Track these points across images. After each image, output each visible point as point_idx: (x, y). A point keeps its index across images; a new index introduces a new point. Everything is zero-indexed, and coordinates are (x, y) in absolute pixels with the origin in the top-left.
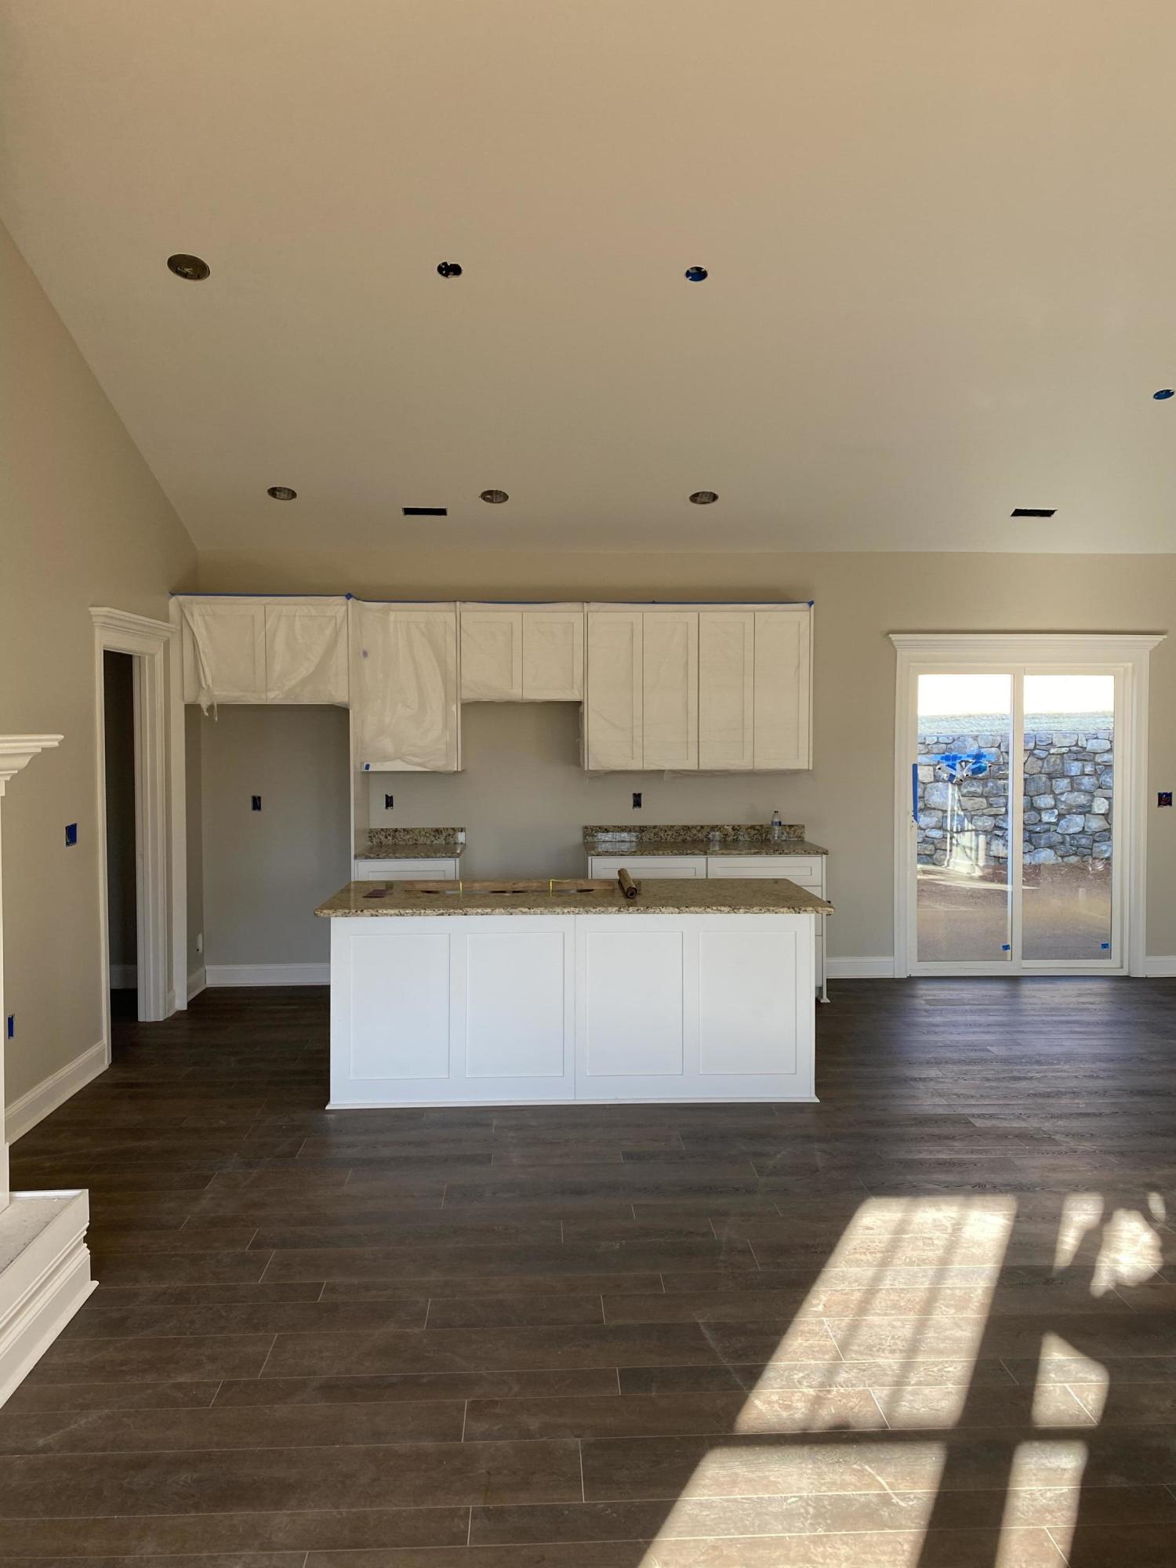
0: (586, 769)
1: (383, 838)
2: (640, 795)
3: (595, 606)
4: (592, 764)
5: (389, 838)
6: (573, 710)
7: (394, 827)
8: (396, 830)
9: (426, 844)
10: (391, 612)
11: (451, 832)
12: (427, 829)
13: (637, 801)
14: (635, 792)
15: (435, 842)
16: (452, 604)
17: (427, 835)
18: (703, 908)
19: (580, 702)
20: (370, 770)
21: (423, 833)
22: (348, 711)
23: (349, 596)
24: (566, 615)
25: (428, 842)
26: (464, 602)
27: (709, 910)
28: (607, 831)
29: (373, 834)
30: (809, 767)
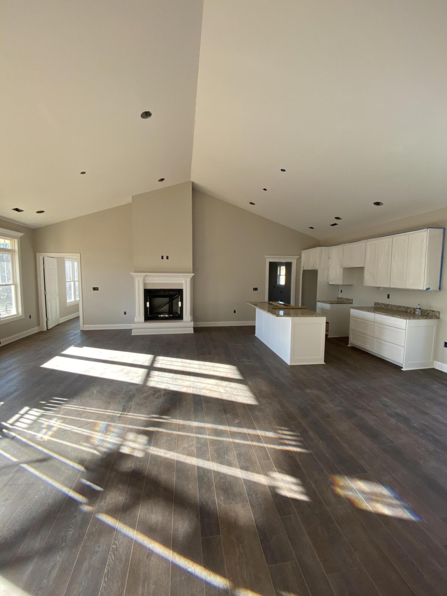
0: (363, 285)
3: (369, 240)
4: (365, 285)
5: (340, 300)
6: (362, 269)
8: (341, 298)
11: (349, 299)
13: (388, 296)
14: (388, 294)
15: (347, 302)
16: (343, 245)
19: (364, 267)
21: (345, 299)
22: (318, 271)
28: (379, 304)
29: (338, 298)
30: (424, 288)
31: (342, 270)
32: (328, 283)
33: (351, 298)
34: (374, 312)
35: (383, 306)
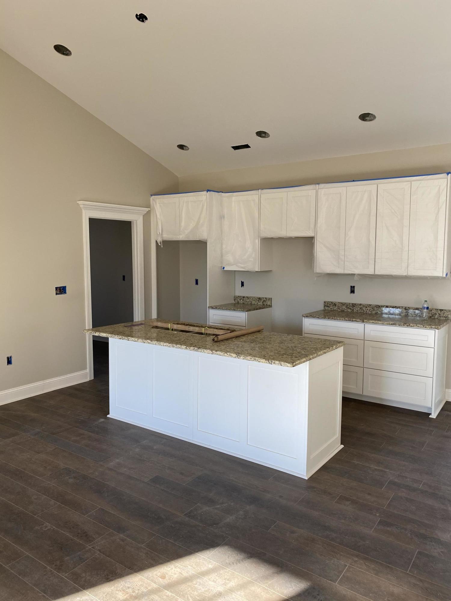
0: (315, 272)
1: (239, 300)
2: (354, 287)
3: (322, 186)
4: (318, 270)
5: (241, 300)
6: (309, 241)
7: (243, 295)
8: (244, 297)
9: (255, 304)
10: (233, 197)
11: (265, 299)
12: (256, 297)
13: (352, 290)
14: (351, 285)
15: (259, 304)
16: (257, 191)
17: (256, 300)
18: (223, 353)
19: (313, 237)
20: (225, 269)
21: (254, 299)
22: (207, 243)
23: (208, 191)
24: (309, 191)
25: (256, 304)
26: (263, 189)
27: (226, 354)
28: (335, 305)
29: (235, 298)
30: (443, 275)
31: (258, 242)
32: (224, 268)
33: (270, 297)
34: (363, 322)
35: (344, 307)
